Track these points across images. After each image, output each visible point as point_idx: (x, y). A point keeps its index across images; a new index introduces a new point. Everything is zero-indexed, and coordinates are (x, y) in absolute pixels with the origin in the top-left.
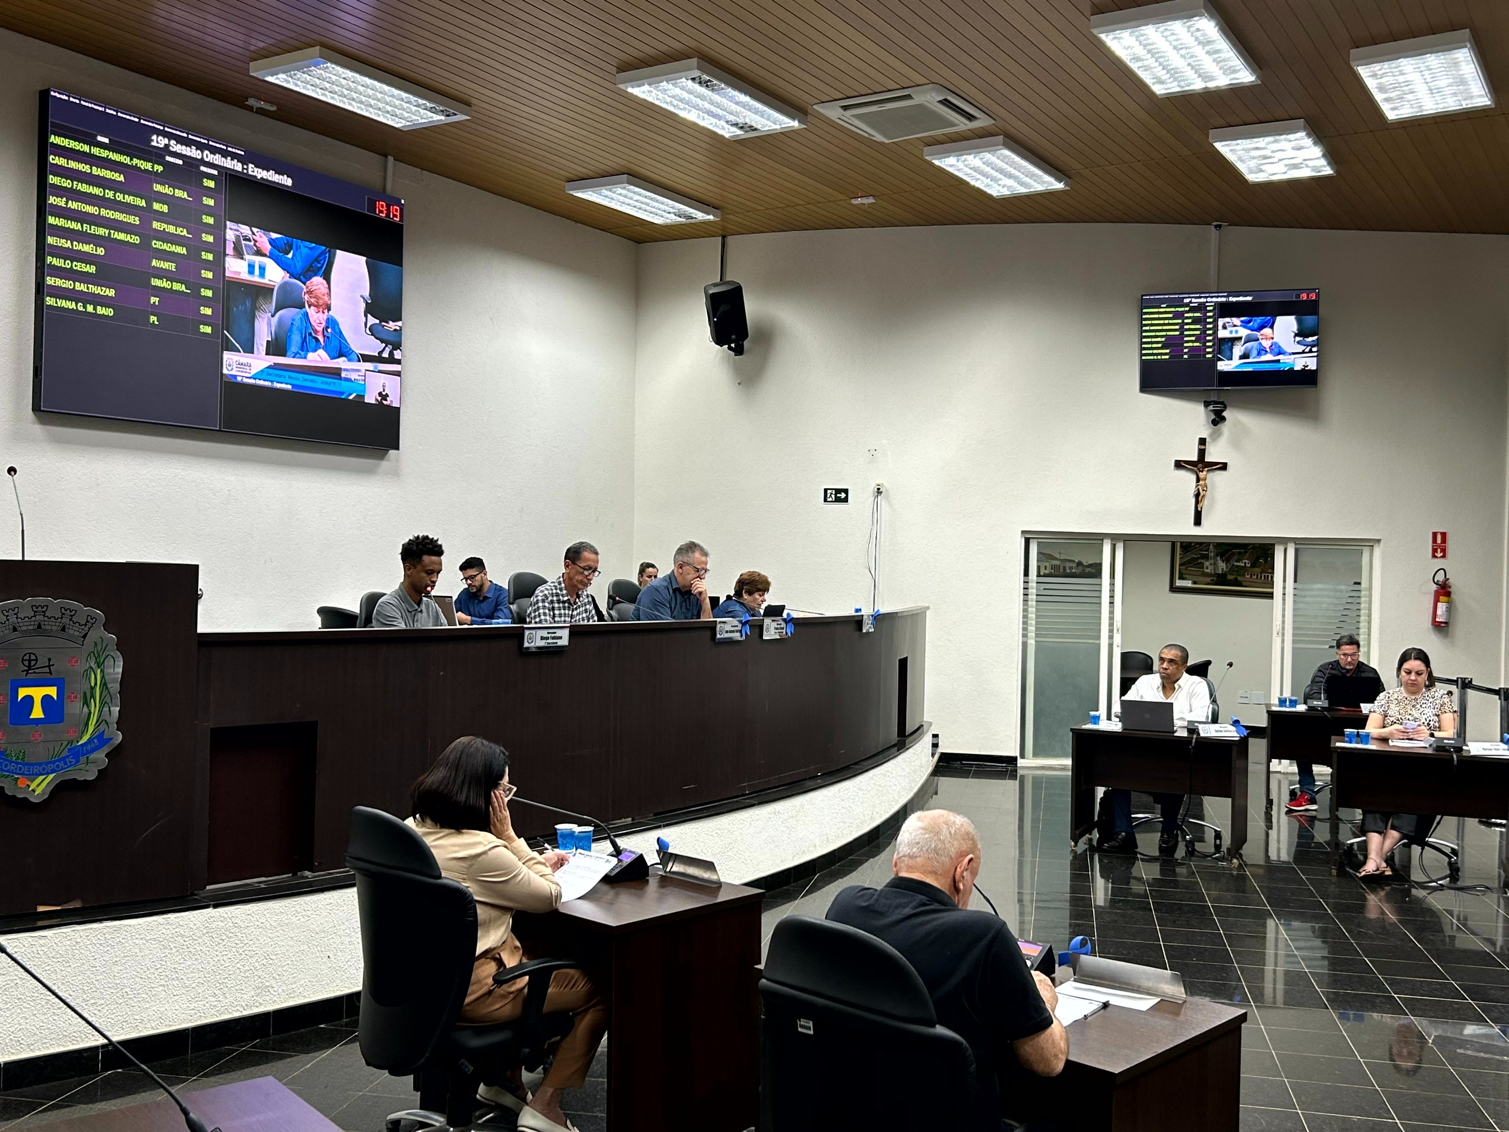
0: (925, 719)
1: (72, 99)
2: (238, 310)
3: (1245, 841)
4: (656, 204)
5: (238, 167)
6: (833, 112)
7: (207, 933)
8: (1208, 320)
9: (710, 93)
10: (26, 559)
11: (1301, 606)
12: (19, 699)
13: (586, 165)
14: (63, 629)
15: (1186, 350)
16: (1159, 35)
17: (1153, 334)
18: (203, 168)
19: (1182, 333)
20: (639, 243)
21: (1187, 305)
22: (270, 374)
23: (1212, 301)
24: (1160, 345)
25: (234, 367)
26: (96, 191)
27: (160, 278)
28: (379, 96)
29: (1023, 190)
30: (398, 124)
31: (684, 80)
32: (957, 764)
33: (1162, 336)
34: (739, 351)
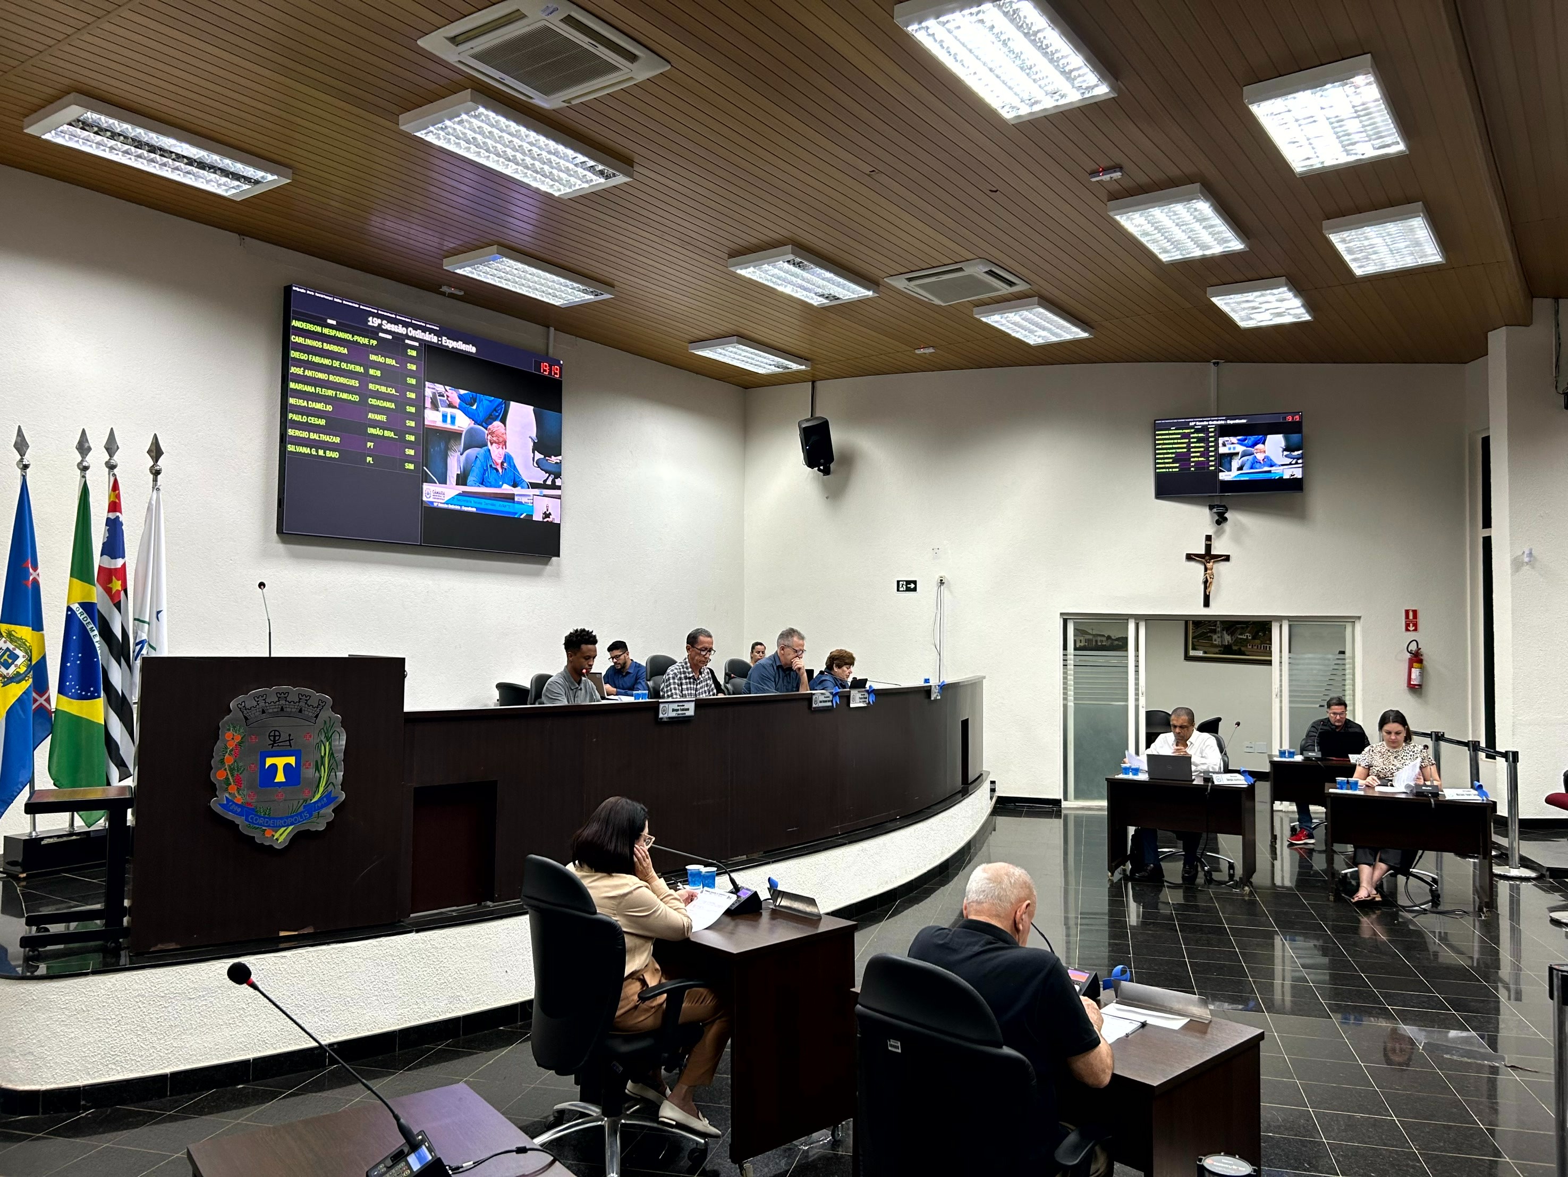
0: (985, 768)
1: (308, 292)
2: (435, 450)
3: (1254, 871)
4: (760, 359)
5: (435, 339)
6: (900, 283)
7: (411, 953)
8: (1210, 439)
9: (802, 272)
10: (272, 656)
11: (1295, 672)
12: (267, 767)
13: (704, 330)
14: (300, 711)
15: (1193, 464)
16: (1164, 215)
17: (1165, 451)
18: (407, 341)
19: (1189, 450)
20: (746, 388)
21: (1192, 427)
22: (459, 500)
23: (1213, 423)
24: (1171, 460)
25: (432, 496)
26: (327, 362)
27: (375, 427)
28: (543, 281)
29: (1054, 339)
30: (557, 302)
31: (781, 262)
32: (1011, 806)
33: (1172, 453)
34: (826, 472)
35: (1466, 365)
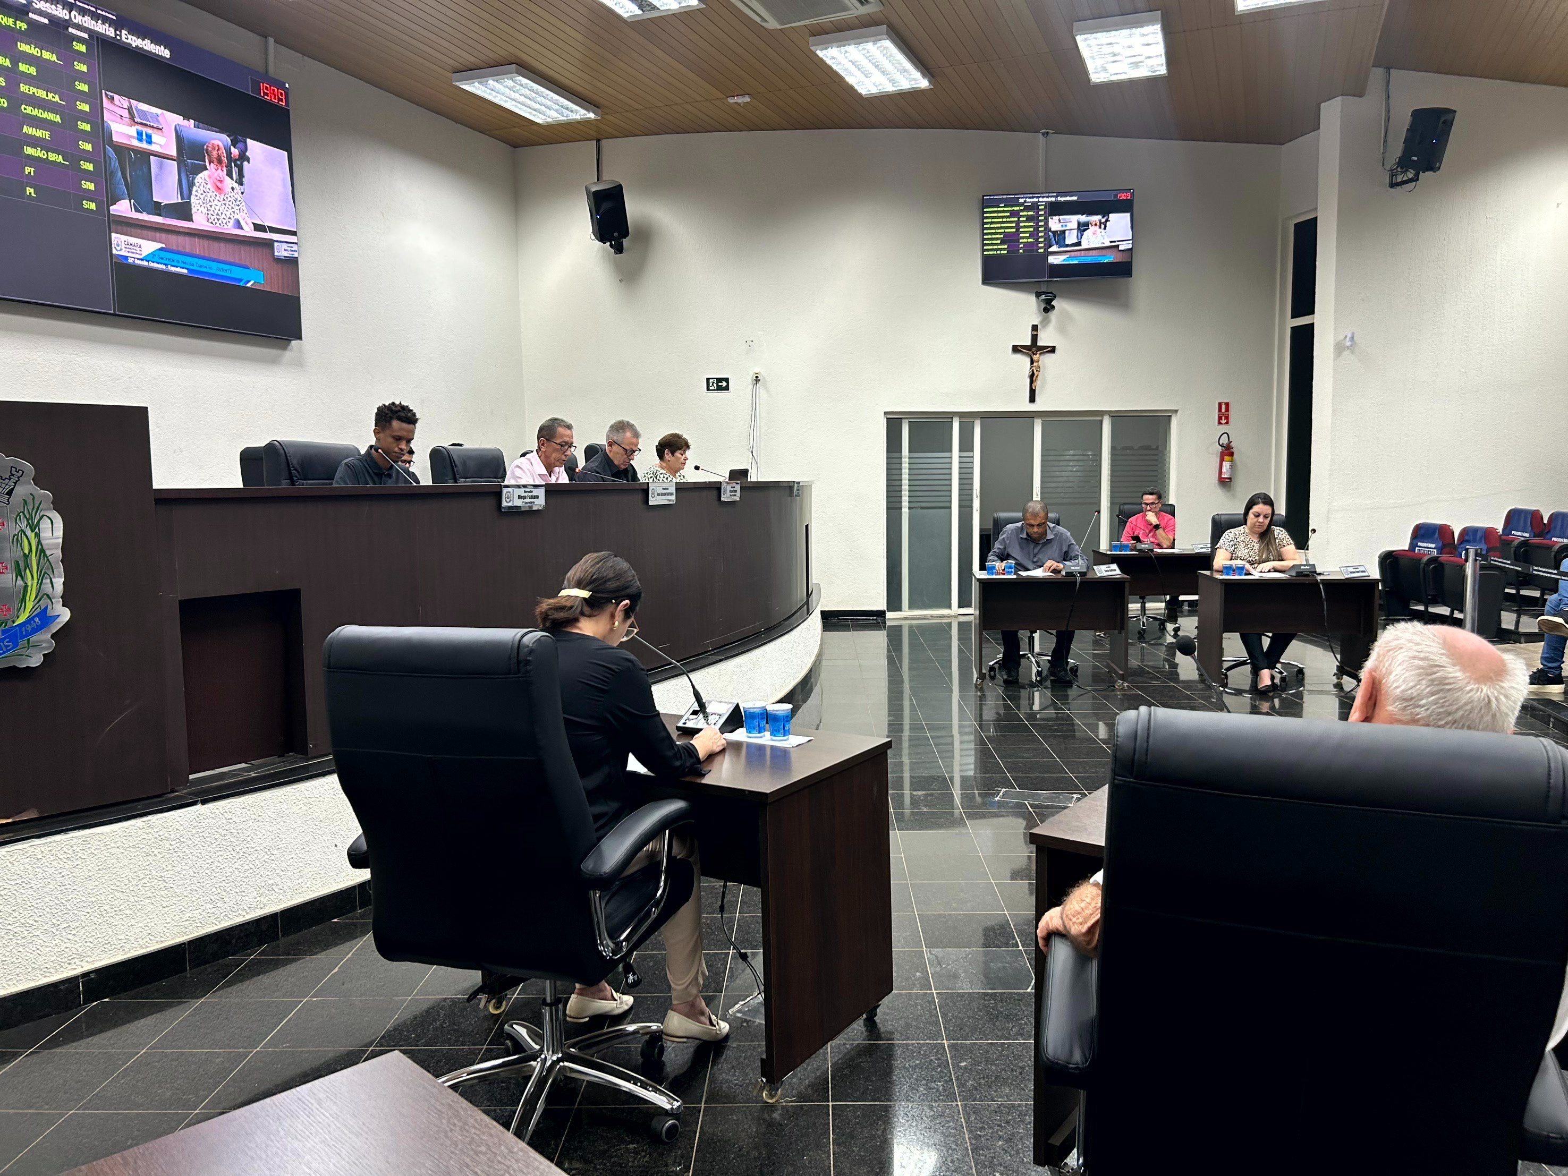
4: (540, 99)
5: (111, 32)
7: (197, 833)
13: (474, 53)
15: (1021, 246)
17: (993, 231)
18: (70, 30)
19: (1018, 230)
20: (515, 147)
21: (1022, 204)
22: (162, 258)
23: (1044, 200)
24: (999, 242)
25: (123, 247)
27: (34, 146)
29: (890, 88)
32: (833, 620)
33: (1000, 233)
34: (619, 249)
35: (1283, 147)
